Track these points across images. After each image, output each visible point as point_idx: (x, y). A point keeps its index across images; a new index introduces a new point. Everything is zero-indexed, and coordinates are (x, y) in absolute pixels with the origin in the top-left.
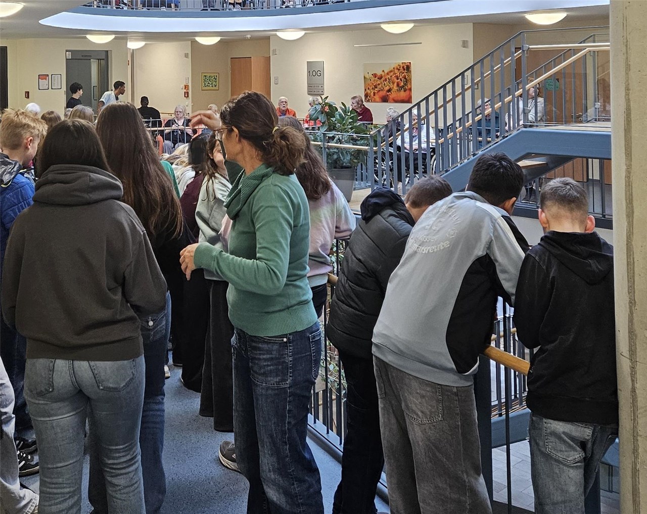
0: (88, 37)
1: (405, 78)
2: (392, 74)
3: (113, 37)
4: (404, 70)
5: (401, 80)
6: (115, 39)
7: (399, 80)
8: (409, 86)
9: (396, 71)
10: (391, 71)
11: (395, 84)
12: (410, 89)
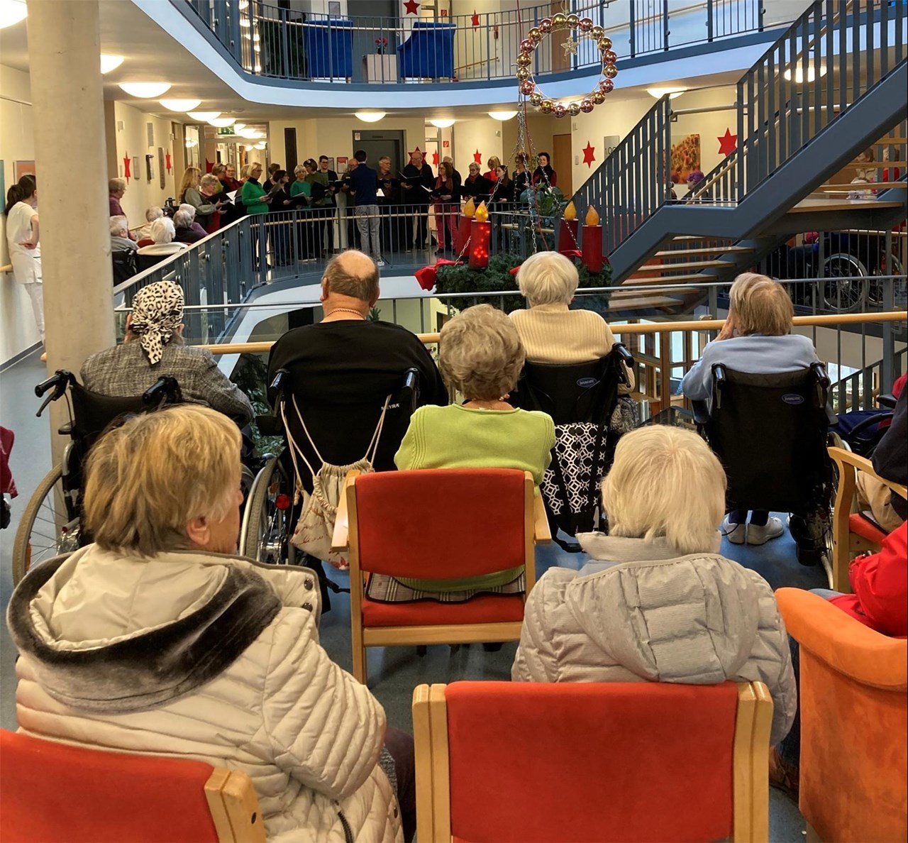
0: (357, 115)
1: (694, 154)
2: (681, 149)
3: (383, 114)
4: (693, 143)
5: (690, 156)
6: (386, 116)
7: (688, 156)
8: (698, 163)
9: (686, 145)
10: (680, 146)
11: (685, 161)
12: (699, 167)
